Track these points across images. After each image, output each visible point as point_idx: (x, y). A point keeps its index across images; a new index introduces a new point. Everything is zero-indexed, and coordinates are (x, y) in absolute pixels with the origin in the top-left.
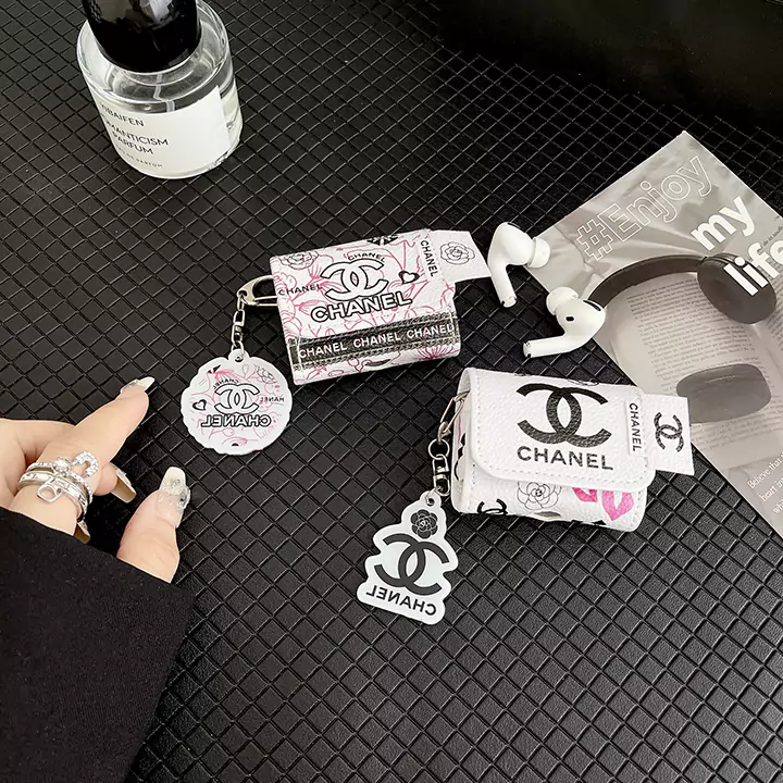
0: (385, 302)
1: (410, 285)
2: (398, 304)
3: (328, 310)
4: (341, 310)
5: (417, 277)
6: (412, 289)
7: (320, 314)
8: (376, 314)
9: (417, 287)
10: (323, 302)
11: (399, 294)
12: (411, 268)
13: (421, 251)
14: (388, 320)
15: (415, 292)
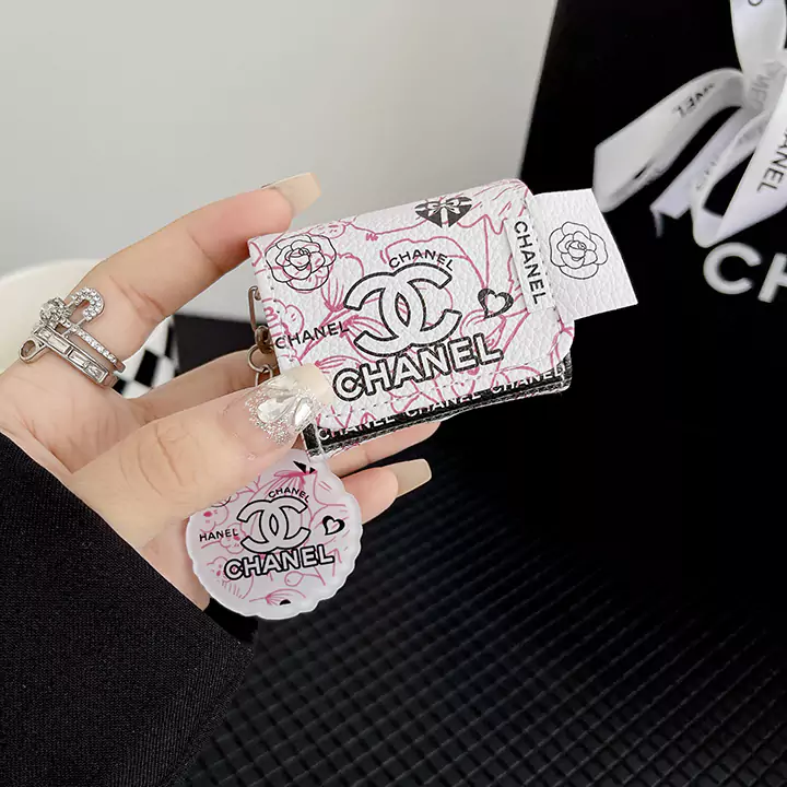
0: (457, 356)
1: (498, 319)
2: (479, 361)
3: (361, 375)
4: (384, 374)
5: (510, 302)
6: (502, 327)
7: (349, 384)
8: (442, 380)
9: (511, 323)
10: (353, 359)
11: (479, 339)
12: (499, 284)
13: (516, 244)
14: (463, 392)
15: (507, 332)
